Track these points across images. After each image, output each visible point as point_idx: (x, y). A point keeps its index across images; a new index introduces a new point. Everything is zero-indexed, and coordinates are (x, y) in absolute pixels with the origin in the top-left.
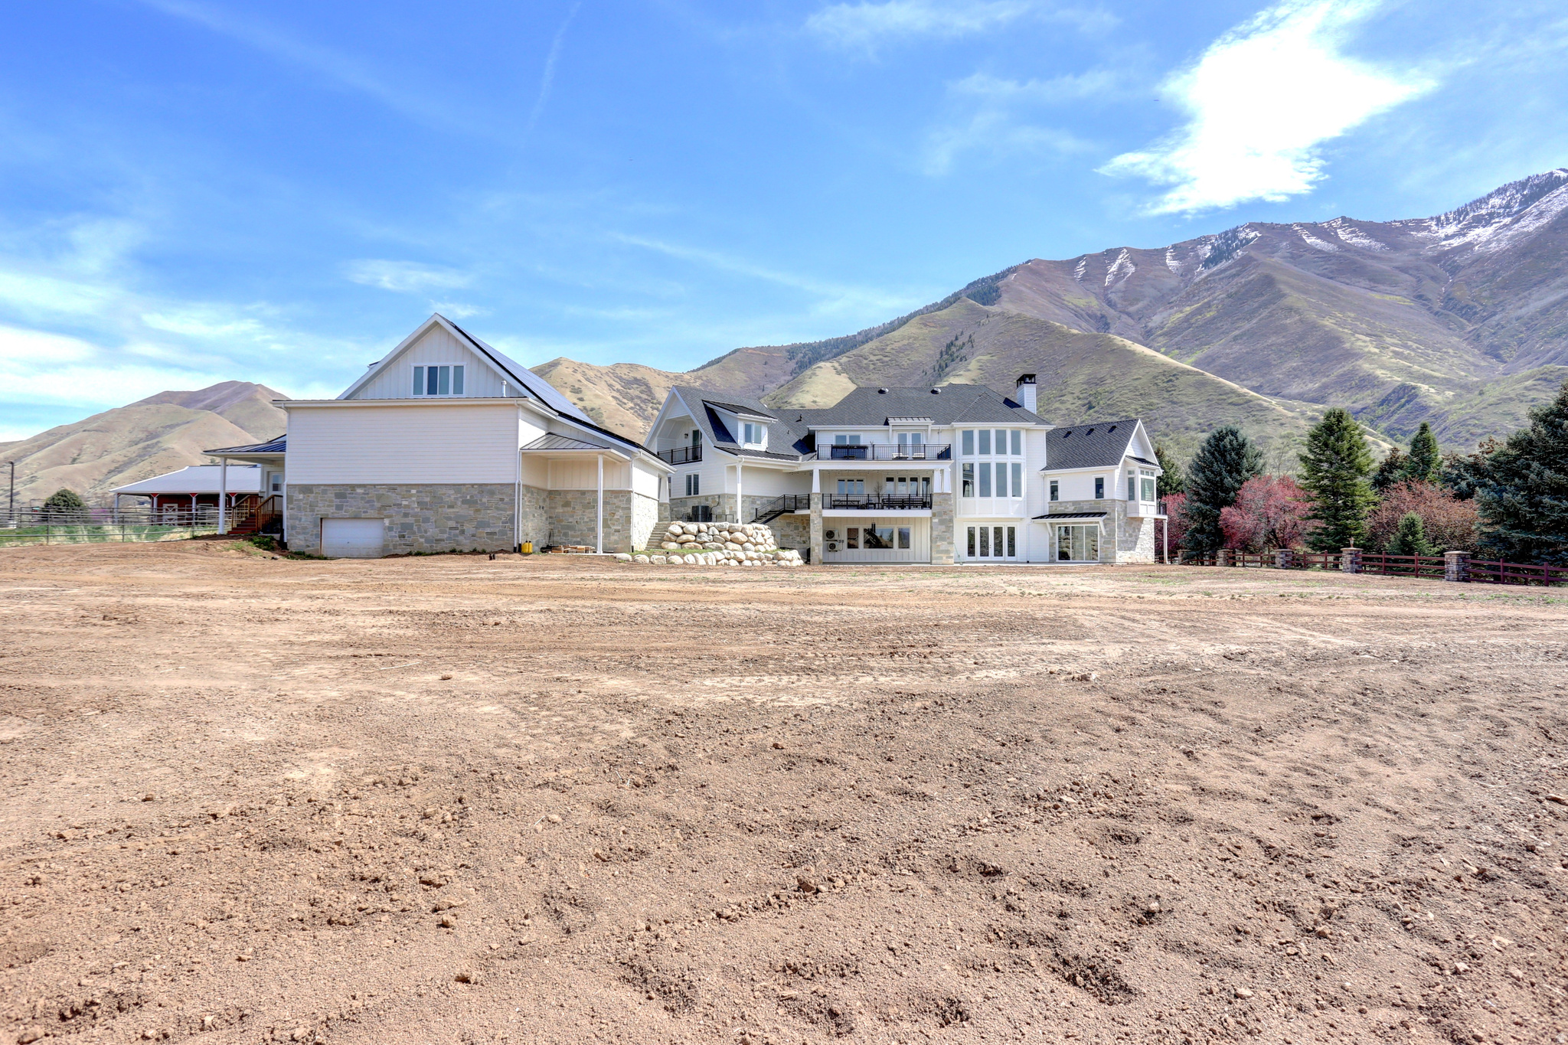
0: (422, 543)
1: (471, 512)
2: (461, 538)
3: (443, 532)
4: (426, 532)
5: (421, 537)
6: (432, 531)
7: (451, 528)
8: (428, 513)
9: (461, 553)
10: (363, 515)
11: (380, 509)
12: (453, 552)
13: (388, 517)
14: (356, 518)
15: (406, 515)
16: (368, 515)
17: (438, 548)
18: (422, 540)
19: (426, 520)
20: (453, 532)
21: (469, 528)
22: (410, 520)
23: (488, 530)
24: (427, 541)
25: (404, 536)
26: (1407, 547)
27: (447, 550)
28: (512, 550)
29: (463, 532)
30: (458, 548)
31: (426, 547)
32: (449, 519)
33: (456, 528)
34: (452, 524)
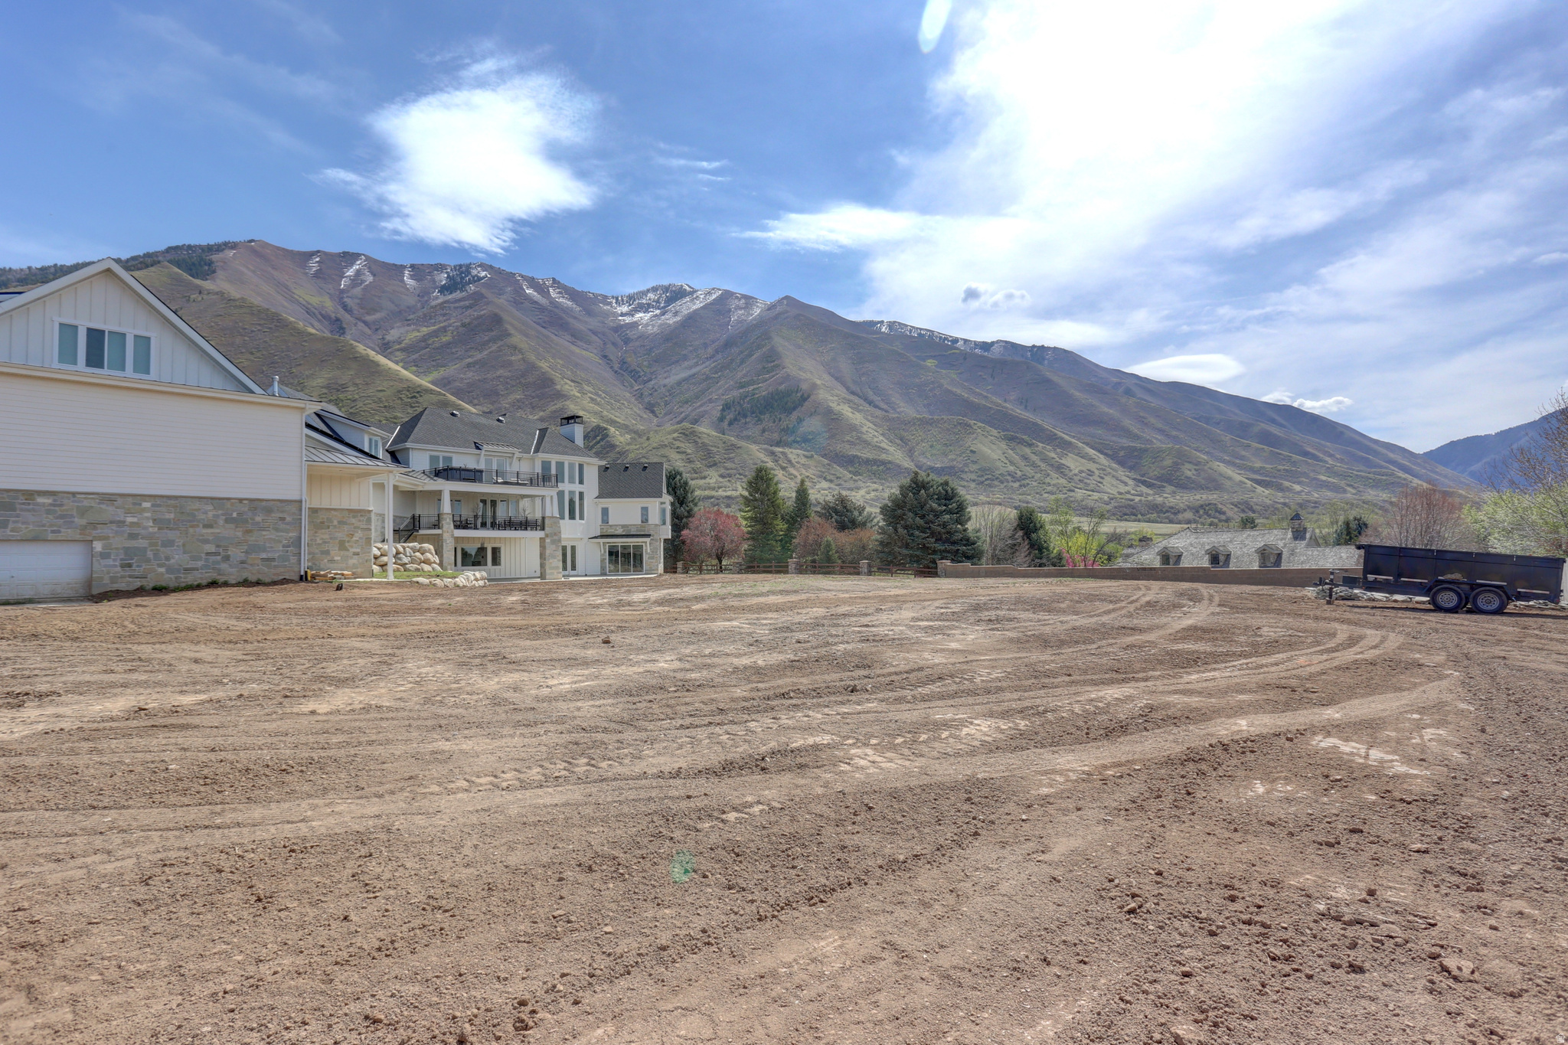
0: (160, 574)
1: (239, 534)
2: (224, 566)
3: (194, 558)
4: (167, 558)
5: (160, 566)
6: (178, 558)
7: (208, 554)
8: (171, 535)
9: (226, 584)
10: (50, 536)
11: (84, 528)
12: (213, 584)
13: (100, 539)
14: (35, 539)
15: (133, 536)
16: (60, 537)
17: (190, 579)
18: (162, 570)
19: (169, 543)
20: (212, 558)
21: (236, 553)
22: (141, 543)
23: (264, 555)
24: (170, 570)
25: (130, 566)
26: (829, 559)
27: (204, 582)
28: (297, 578)
29: (227, 558)
30: (221, 579)
31: (168, 579)
32: (207, 541)
33: (218, 554)
34: (211, 548)
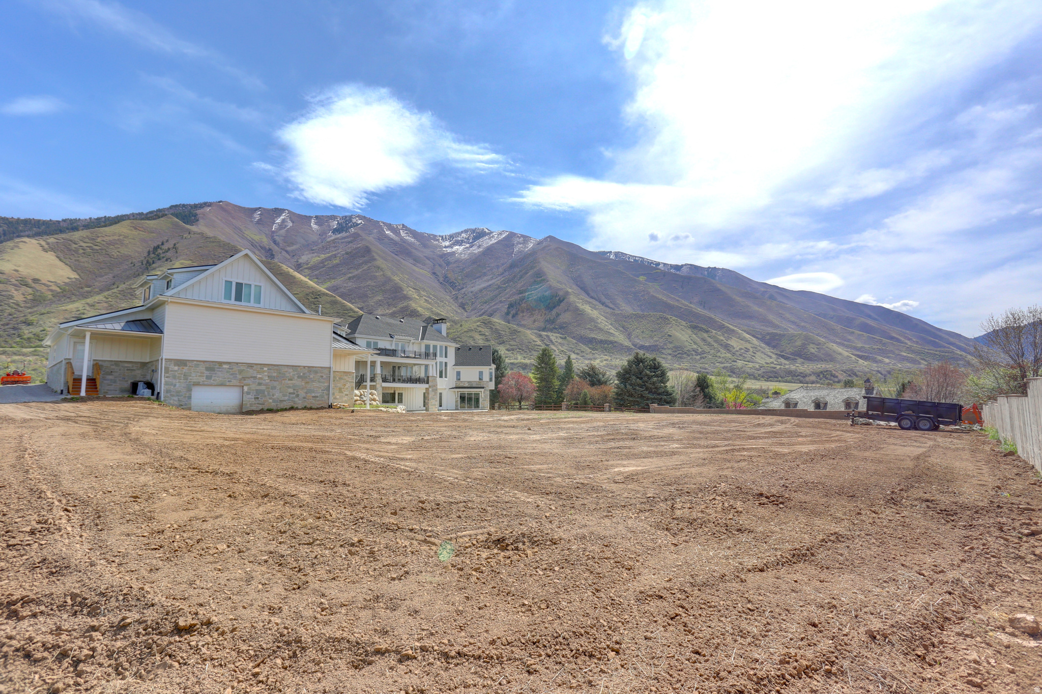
0: (270, 403)
1: (303, 384)
2: (296, 399)
3: (284, 396)
4: (273, 395)
5: (270, 399)
6: (278, 395)
7: (290, 393)
8: (275, 384)
9: (297, 409)
10: (228, 383)
11: (240, 380)
12: (292, 408)
13: (247, 385)
14: (222, 385)
15: (260, 384)
16: (231, 384)
17: (282, 406)
18: (271, 401)
19: (274, 388)
20: (292, 395)
21: (302, 393)
22: (263, 387)
23: (313, 395)
24: (274, 401)
25: (258, 398)
26: (585, 403)
27: (288, 407)
28: (327, 406)
29: (298, 396)
30: (295, 406)
31: (273, 406)
32: (289, 387)
33: (294, 393)
34: (291, 390)
